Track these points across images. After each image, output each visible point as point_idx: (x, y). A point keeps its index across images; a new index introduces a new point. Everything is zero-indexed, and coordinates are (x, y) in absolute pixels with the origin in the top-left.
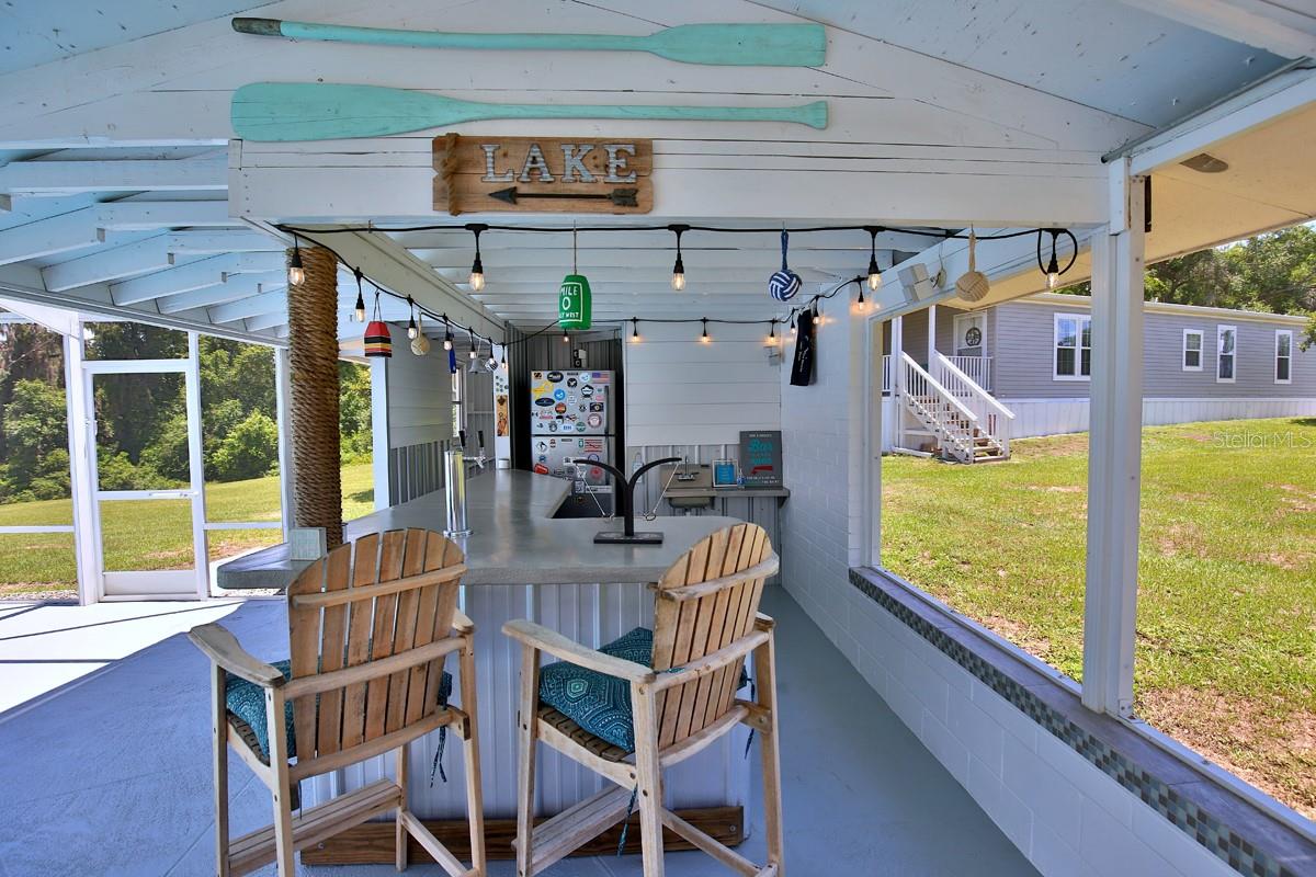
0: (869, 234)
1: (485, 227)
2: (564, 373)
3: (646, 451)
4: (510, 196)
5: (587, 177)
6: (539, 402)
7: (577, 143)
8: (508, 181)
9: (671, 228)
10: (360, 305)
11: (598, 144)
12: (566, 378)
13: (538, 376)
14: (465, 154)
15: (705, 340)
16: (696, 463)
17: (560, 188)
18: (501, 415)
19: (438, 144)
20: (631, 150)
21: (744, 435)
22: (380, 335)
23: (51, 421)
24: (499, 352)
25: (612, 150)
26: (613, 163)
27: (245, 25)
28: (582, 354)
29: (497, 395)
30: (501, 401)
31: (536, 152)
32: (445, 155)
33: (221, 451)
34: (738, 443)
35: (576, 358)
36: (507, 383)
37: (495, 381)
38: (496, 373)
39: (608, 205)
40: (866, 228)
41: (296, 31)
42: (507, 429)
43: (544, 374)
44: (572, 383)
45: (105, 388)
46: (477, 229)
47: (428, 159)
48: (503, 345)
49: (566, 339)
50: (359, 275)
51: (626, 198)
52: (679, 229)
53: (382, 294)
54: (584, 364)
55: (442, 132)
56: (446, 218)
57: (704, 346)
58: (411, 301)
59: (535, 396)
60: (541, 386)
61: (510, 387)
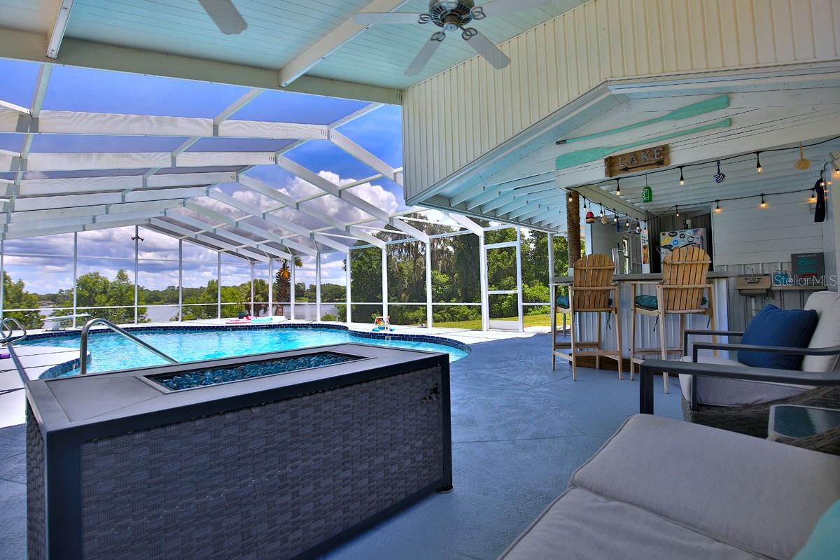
0: (756, 154)
1: (620, 178)
2: (678, 232)
3: (727, 268)
4: (626, 169)
5: (648, 159)
6: (665, 247)
7: (644, 151)
8: (626, 165)
9: (678, 167)
10: (585, 207)
11: (650, 150)
12: (679, 234)
13: (664, 234)
14: (613, 161)
15: (763, 205)
16: (761, 273)
17: (640, 164)
18: (644, 254)
19: (606, 160)
20: (661, 149)
21: (795, 257)
22: (590, 215)
23: (440, 288)
24: (642, 225)
25: (655, 151)
26: (656, 154)
27: (558, 143)
28: (688, 222)
29: (642, 244)
30: (645, 247)
31: (633, 156)
32: (607, 162)
33: (505, 302)
34: (790, 261)
35: (685, 224)
36: (647, 239)
37: (641, 238)
38: (642, 234)
39: (655, 166)
40: (754, 153)
41: (570, 141)
42: (648, 260)
43: (667, 233)
44: (682, 236)
45: (458, 273)
46: (618, 179)
47: (603, 164)
48: (645, 222)
49: (678, 215)
50: (584, 198)
51: (661, 163)
52: (681, 167)
53: (591, 203)
54: (689, 226)
55: (607, 157)
56: (609, 178)
57: (763, 208)
58: (601, 204)
59: (663, 244)
60: (665, 239)
61: (649, 241)
